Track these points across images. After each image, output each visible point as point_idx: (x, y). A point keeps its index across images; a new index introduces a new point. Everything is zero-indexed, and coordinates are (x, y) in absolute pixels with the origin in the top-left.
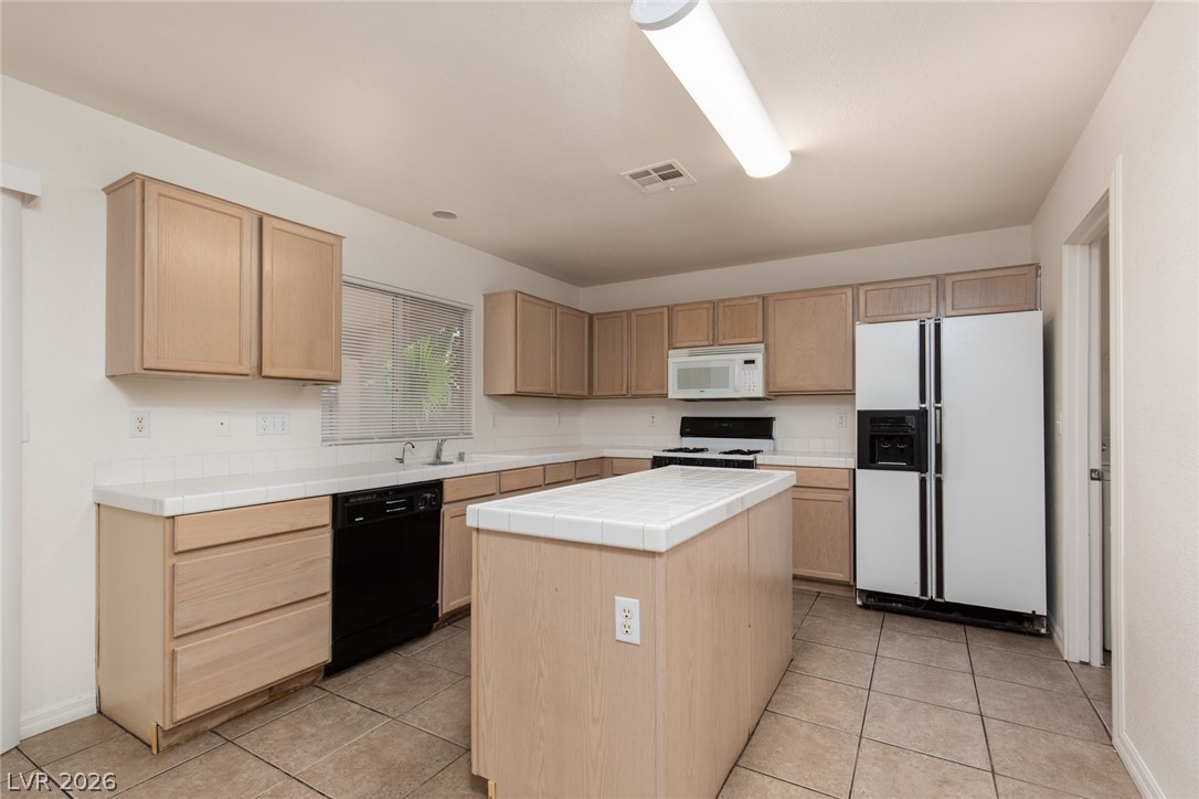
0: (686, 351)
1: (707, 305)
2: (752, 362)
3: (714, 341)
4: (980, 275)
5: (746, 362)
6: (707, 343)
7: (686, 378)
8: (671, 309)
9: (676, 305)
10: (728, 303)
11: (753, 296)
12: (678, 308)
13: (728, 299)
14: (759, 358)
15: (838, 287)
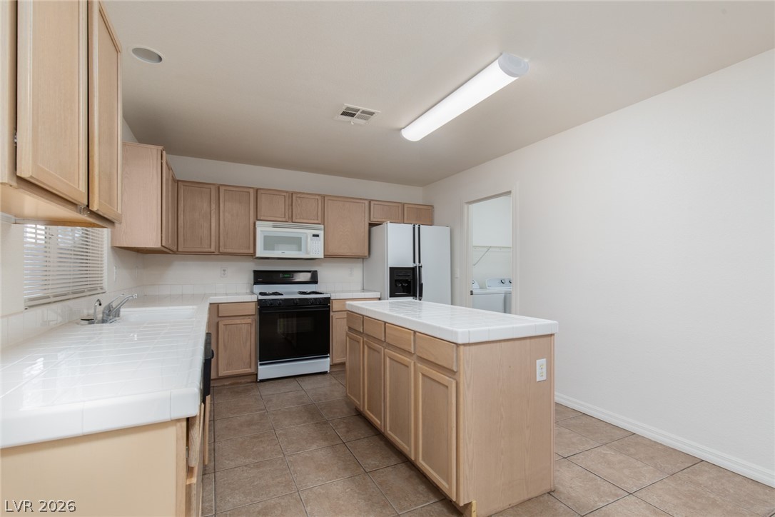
0: (271, 223)
1: (285, 194)
2: (318, 236)
3: (290, 218)
4: (416, 206)
5: (314, 236)
6: (284, 220)
7: (270, 242)
8: (257, 191)
9: (261, 189)
10: (299, 195)
11: (316, 195)
12: (262, 191)
13: (300, 193)
14: (321, 233)
15: (361, 199)
